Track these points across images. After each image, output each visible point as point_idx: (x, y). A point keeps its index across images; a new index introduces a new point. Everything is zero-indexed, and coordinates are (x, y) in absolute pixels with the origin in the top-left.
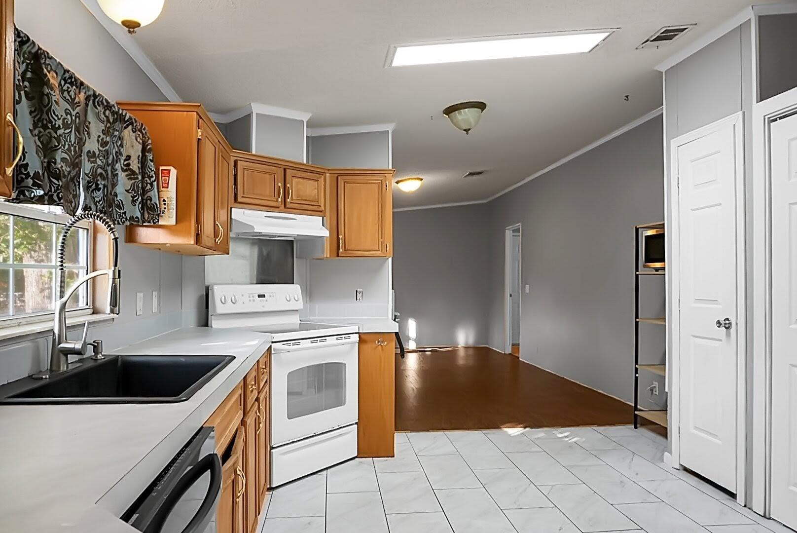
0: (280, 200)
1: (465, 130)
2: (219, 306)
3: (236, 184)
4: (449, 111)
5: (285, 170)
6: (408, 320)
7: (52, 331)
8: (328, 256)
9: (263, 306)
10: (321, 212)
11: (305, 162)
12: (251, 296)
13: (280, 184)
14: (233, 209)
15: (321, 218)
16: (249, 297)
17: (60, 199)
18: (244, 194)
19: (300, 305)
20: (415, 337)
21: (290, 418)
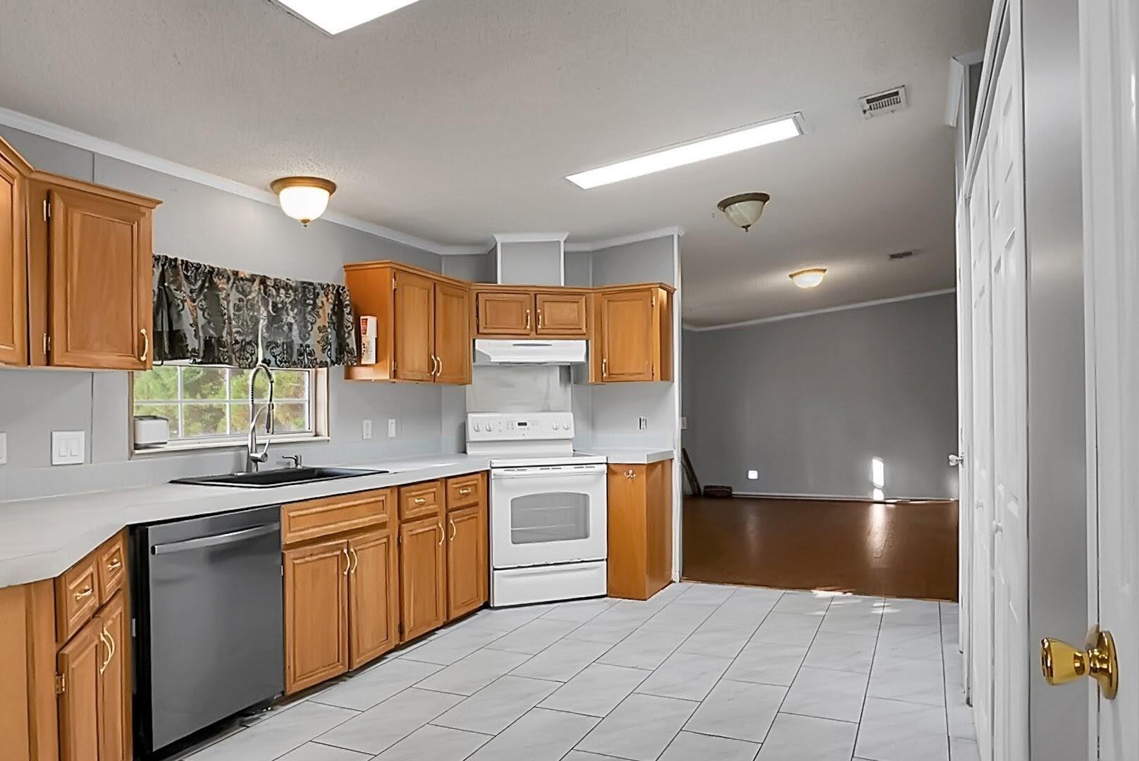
0: (528, 327)
1: (743, 227)
2: (472, 436)
3: (478, 316)
4: (724, 205)
5: (535, 295)
6: (871, 460)
7: (247, 446)
8: (594, 381)
9: (524, 435)
10: (584, 334)
11: (563, 285)
12: (510, 424)
13: (528, 311)
14: (477, 341)
15: (584, 342)
16: (508, 425)
17: (225, 360)
18: (486, 324)
19: (571, 434)
20: (882, 485)
21: (515, 541)
